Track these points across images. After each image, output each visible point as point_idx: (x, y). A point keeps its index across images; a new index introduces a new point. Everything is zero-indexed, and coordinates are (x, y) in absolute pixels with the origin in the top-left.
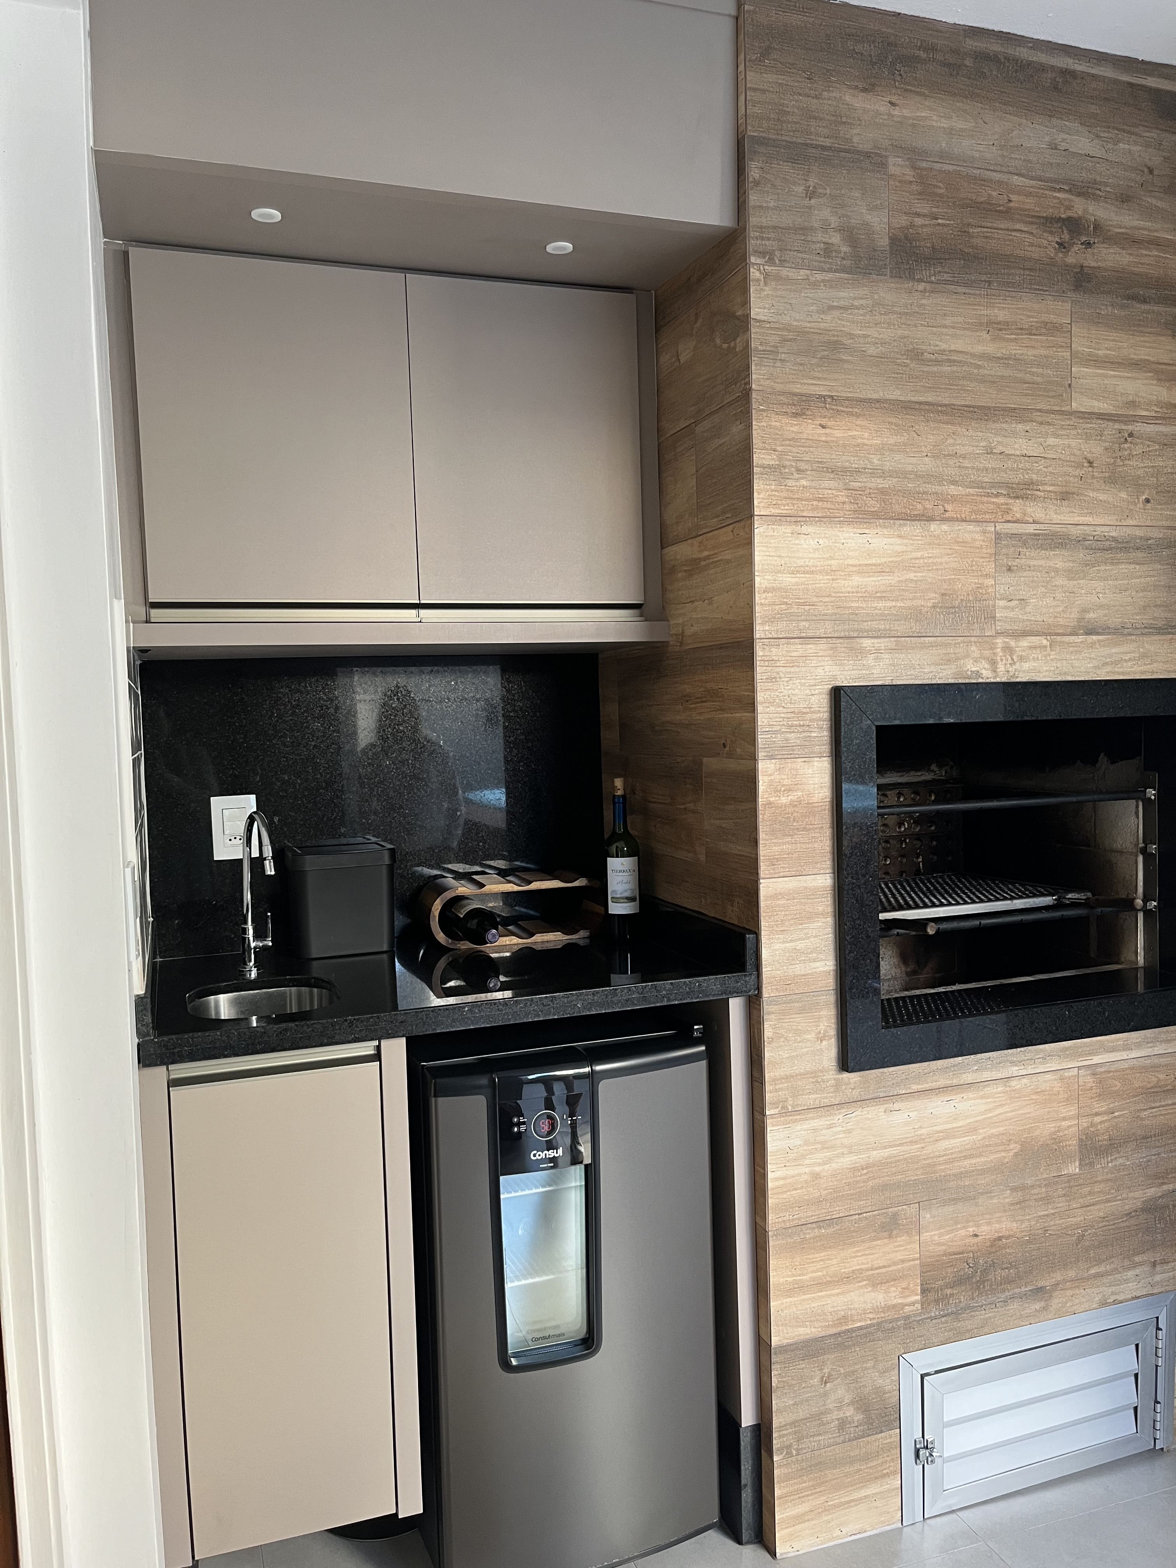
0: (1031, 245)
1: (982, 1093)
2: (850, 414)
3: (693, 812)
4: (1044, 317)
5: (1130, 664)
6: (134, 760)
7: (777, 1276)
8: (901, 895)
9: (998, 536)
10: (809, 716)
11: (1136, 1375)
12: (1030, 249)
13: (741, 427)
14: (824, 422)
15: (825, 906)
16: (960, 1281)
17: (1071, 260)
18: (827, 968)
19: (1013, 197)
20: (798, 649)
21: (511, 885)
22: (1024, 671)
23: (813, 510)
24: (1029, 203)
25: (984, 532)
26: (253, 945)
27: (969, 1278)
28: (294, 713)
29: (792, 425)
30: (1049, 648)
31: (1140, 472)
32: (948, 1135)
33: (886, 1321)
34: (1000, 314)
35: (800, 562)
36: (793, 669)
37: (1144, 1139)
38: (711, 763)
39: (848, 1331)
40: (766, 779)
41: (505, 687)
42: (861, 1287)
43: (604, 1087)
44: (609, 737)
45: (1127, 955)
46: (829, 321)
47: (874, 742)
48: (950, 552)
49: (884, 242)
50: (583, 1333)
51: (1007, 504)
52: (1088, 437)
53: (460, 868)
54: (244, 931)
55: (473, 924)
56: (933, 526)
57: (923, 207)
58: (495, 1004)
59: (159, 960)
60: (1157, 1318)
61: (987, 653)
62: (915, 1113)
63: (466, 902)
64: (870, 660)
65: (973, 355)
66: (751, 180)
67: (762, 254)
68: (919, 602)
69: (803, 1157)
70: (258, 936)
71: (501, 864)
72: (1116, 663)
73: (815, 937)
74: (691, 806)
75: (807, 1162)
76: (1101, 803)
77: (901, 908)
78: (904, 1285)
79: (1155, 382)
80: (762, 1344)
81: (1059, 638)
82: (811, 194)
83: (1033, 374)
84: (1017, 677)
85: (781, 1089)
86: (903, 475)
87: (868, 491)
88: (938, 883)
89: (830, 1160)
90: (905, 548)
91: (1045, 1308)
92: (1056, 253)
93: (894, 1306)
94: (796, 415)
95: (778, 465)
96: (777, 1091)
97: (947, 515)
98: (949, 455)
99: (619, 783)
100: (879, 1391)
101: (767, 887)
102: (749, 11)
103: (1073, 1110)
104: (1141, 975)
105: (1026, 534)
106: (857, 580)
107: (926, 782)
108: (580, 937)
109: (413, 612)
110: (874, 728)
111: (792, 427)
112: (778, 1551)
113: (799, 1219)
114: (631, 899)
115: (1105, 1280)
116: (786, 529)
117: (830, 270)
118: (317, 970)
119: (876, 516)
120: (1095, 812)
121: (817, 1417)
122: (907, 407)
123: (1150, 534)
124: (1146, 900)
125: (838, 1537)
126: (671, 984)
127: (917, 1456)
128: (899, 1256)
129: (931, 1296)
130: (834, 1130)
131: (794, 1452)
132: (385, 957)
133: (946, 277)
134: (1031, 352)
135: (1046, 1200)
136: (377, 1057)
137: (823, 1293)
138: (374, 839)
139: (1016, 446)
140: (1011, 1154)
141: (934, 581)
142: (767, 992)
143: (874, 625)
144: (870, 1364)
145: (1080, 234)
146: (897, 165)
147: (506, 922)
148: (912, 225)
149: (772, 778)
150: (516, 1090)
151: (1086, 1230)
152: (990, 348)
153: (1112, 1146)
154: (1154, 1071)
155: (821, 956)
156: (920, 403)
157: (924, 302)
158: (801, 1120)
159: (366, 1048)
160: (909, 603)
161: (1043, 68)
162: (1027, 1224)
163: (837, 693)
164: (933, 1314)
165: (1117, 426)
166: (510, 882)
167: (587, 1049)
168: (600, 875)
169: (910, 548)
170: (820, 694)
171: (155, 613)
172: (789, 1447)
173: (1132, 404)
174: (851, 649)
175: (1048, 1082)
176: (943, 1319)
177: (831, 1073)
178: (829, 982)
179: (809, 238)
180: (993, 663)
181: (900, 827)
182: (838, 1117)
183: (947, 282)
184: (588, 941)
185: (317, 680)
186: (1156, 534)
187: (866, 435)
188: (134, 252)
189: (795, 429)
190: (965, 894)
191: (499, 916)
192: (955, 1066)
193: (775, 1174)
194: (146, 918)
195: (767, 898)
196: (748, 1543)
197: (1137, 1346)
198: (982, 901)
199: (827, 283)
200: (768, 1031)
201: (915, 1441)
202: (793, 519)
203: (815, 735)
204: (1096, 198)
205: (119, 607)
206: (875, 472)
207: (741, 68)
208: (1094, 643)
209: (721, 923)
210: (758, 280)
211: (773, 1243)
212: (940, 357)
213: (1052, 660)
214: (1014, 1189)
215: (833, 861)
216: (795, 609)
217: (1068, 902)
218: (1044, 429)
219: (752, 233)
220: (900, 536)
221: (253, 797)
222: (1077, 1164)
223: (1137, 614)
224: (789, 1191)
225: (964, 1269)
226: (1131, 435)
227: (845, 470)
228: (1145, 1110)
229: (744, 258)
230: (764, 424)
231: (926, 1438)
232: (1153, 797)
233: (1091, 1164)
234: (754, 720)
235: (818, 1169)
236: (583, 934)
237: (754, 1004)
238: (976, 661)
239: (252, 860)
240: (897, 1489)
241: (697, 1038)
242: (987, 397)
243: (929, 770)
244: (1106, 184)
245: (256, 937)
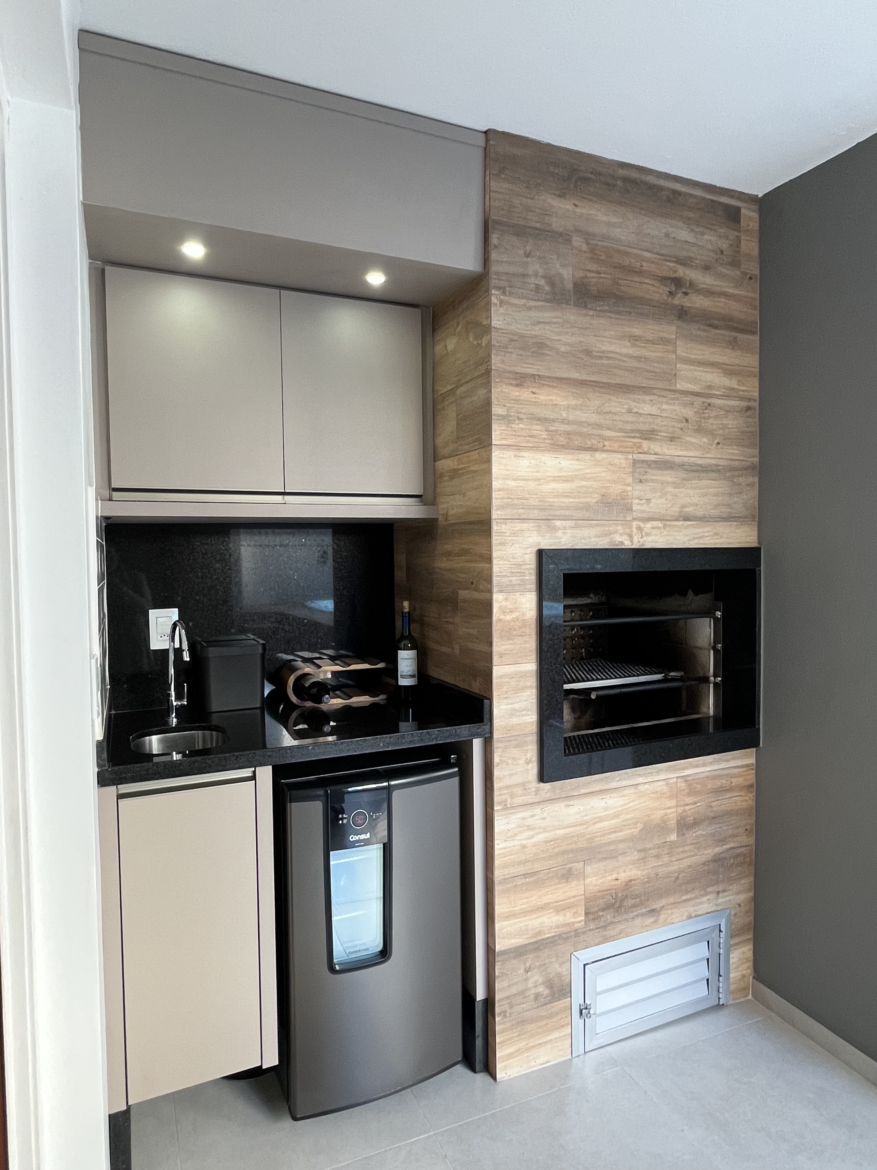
0: (655, 292)
1: (622, 794)
2: (550, 386)
3: (451, 623)
4: (662, 335)
5: (709, 538)
6: (99, 589)
7: (499, 909)
8: (574, 673)
9: (635, 462)
10: (523, 567)
11: (708, 960)
12: (653, 294)
13: (485, 391)
14: (534, 390)
15: (532, 682)
16: (608, 907)
17: (676, 302)
18: (532, 720)
19: (644, 264)
20: (518, 526)
21: (338, 666)
22: (649, 542)
23: (527, 442)
24: (653, 268)
25: (627, 459)
26: (175, 704)
27: (613, 905)
28: (203, 557)
29: (516, 391)
30: (662, 529)
31: (715, 427)
32: (601, 820)
33: (563, 933)
34: (636, 331)
35: (519, 474)
36: (514, 538)
37: (714, 819)
38: (463, 594)
39: (541, 940)
40: (498, 605)
41: (336, 544)
42: (549, 913)
43: (396, 794)
44: (400, 575)
45: (704, 709)
46: (537, 331)
47: (562, 583)
48: (606, 470)
49: (570, 286)
50: (380, 947)
51: (640, 443)
52: (685, 405)
53: (306, 654)
54: (169, 695)
55: (314, 690)
56: (598, 455)
57: (593, 267)
58: (329, 744)
59: (113, 712)
60: (720, 925)
61: (628, 531)
62: (583, 807)
63: (310, 677)
64: (560, 534)
65: (621, 354)
66: (492, 245)
67: (499, 288)
68: (589, 500)
69: (516, 835)
70: (179, 697)
71: (330, 652)
72: (701, 538)
73: (526, 701)
74: (451, 620)
75: (518, 838)
76: (690, 620)
77: (574, 682)
78: (575, 910)
79: (722, 375)
80: (490, 950)
81: (668, 523)
82: (528, 255)
83: (654, 367)
84: (644, 545)
85: (505, 794)
86: (580, 423)
87: (559, 432)
88: (594, 665)
89: (532, 837)
90: (581, 467)
91: (656, 921)
92: (668, 297)
93: (569, 924)
94: (517, 385)
95: (507, 415)
96: (501, 795)
97: (605, 448)
98: (606, 413)
99: (406, 604)
100: (559, 976)
101: (497, 671)
102: (493, 145)
103: (673, 803)
104: (711, 720)
105: (650, 461)
106: (553, 485)
107: (586, 605)
108: (381, 698)
109: (280, 497)
110: (562, 575)
111: (516, 393)
112: (499, 1076)
113: (513, 873)
114: (412, 676)
115: (691, 903)
116: (511, 453)
117: (538, 300)
118: (215, 720)
119: (564, 447)
120: (686, 625)
121: (522, 993)
122: (582, 383)
123: (719, 463)
124: (715, 676)
125: (534, 1066)
126: (438, 731)
127: (581, 1013)
128: (573, 894)
129: (591, 917)
130: (535, 818)
131: (508, 1015)
132: (258, 711)
133: (606, 308)
134: (652, 354)
135: (658, 856)
136: (253, 778)
137: (527, 918)
138: (252, 637)
139: (645, 409)
140: (638, 829)
141: (597, 487)
142: (496, 735)
143: (563, 512)
144: (553, 960)
145: (681, 287)
146: (577, 241)
147: (335, 688)
148: (586, 277)
149: (501, 604)
150: (340, 797)
151: (680, 874)
152: (631, 351)
153: (696, 823)
154: (719, 779)
155: (529, 713)
156: (590, 381)
157: (593, 322)
158: (515, 813)
159: (247, 772)
160: (582, 500)
161: (661, 188)
162: (646, 871)
163: (541, 553)
164: (591, 928)
165: (702, 399)
166: (337, 665)
167: (385, 770)
168: (393, 661)
169: (584, 467)
170: (531, 553)
171: (116, 495)
172: (505, 1012)
173: (710, 387)
174: (549, 527)
175: (660, 786)
176: (597, 931)
177: (533, 783)
178: (533, 728)
179: (526, 281)
180: (631, 536)
181: (572, 631)
182: (537, 810)
183: (606, 311)
184: (385, 701)
185: (219, 537)
186: (724, 463)
187: (559, 399)
188: (108, 269)
189: (517, 394)
190: (611, 672)
191: (330, 684)
192: (606, 778)
193: (499, 846)
194: (105, 686)
195: (498, 677)
196: (479, 1072)
197: (708, 942)
198: (621, 677)
199: (537, 308)
200: (496, 759)
201: (580, 1005)
202: (516, 448)
203: (527, 578)
204: (690, 266)
205: (92, 492)
206: (563, 421)
207: (487, 178)
208: (688, 526)
209: (467, 692)
210: (496, 304)
211: (497, 888)
212: (602, 355)
213: (664, 536)
214: (639, 851)
215: (537, 655)
216: (516, 502)
217: (670, 677)
218: (660, 399)
219: (493, 276)
220: (578, 460)
221: (176, 610)
222: (676, 834)
223: (711, 509)
224: (508, 856)
225: (610, 900)
226: (709, 405)
227: (546, 419)
228: (714, 801)
229: (488, 291)
230: (499, 390)
231: (586, 1002)
232: (719, 617)
233: (683, 835)
234: (491, 569)
235: (525, 842)
236: (382, 697)
237: (488, 742)
238: (621, 535)
239: (175, 650)
240: (569, 1034)
241: (453, 763)
242: (629, 379)
243: (589, 597)
244: (696, 259)
245: (177, 699)
